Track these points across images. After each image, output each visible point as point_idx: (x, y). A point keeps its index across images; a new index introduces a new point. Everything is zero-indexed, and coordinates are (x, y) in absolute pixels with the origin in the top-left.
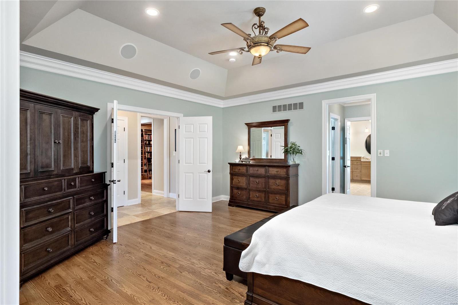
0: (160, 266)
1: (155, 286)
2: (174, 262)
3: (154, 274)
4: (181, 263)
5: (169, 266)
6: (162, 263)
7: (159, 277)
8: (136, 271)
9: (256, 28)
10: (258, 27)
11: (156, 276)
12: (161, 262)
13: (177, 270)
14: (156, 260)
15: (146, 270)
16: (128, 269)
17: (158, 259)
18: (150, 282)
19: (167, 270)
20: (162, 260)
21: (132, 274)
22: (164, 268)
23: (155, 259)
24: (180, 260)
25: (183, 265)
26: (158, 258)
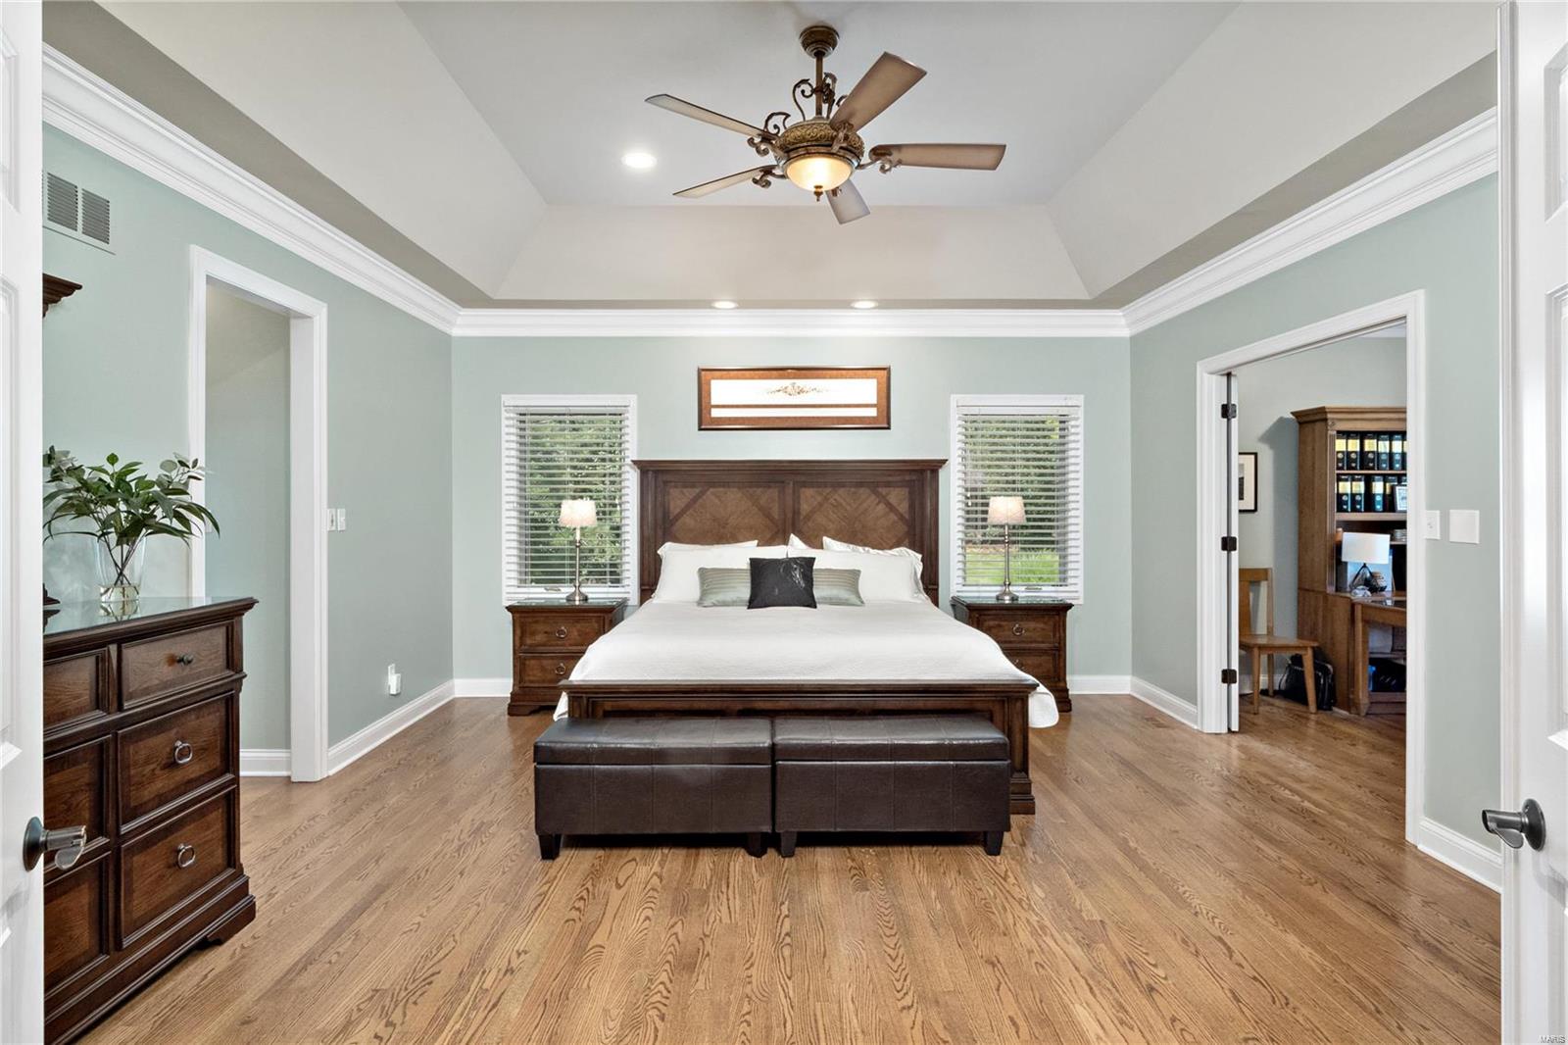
0: (1166, 979)
1: (1207, 924)
2: (1101, 971)
3: (1201, 959)
4: (1077, 952)
5: (1131, 962)
6: (1151, 989)
7: (1184, 941)
8: (1274, 1003)
9: (807, 93)
10: (814, 91)
11: (1193, 950)
12: (1156, 996)
13: (1111, 934)
14: (1174, 1020)
15: (1231, 991)
16: (1313, 1031)
17: (1163, 1017)
18: (1220, 939)
19: (1146, 954)
20: (1144, 1001)
21: (1291, 999)
22: (1154, 963)
23: (1179, 1026)
24: (1071, 965)
25: (1078, 942)
26: (1161, 1025)
